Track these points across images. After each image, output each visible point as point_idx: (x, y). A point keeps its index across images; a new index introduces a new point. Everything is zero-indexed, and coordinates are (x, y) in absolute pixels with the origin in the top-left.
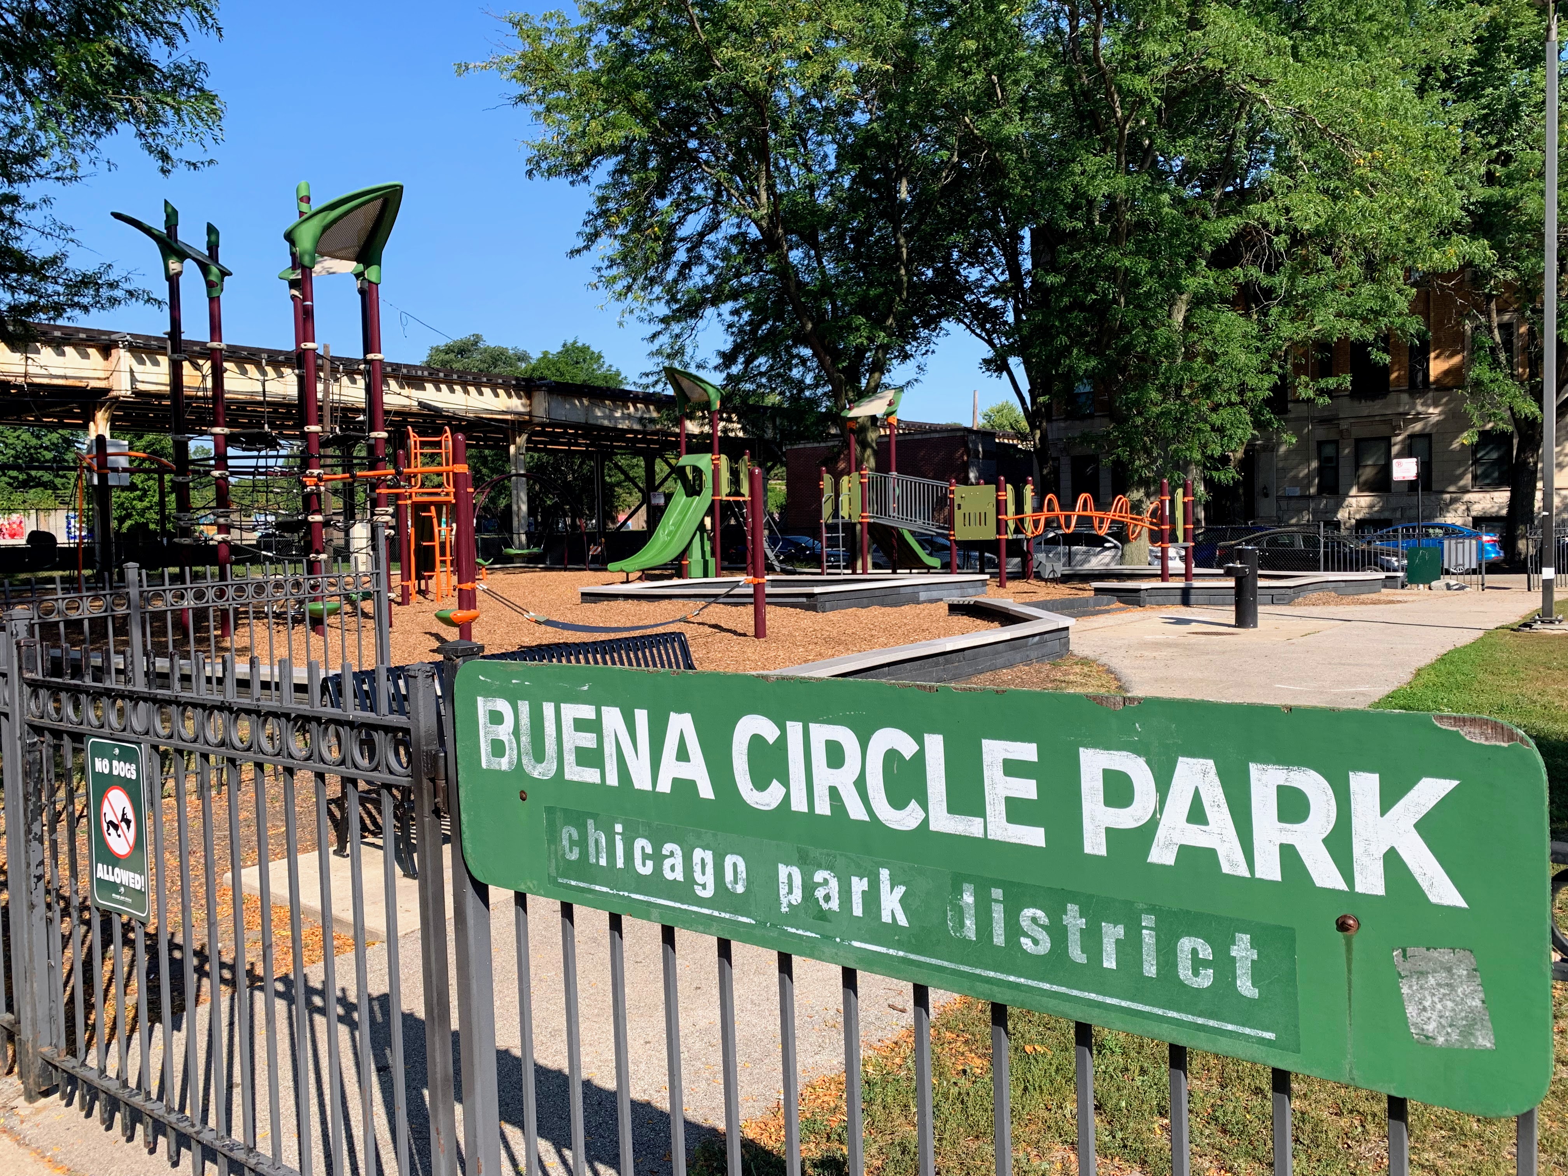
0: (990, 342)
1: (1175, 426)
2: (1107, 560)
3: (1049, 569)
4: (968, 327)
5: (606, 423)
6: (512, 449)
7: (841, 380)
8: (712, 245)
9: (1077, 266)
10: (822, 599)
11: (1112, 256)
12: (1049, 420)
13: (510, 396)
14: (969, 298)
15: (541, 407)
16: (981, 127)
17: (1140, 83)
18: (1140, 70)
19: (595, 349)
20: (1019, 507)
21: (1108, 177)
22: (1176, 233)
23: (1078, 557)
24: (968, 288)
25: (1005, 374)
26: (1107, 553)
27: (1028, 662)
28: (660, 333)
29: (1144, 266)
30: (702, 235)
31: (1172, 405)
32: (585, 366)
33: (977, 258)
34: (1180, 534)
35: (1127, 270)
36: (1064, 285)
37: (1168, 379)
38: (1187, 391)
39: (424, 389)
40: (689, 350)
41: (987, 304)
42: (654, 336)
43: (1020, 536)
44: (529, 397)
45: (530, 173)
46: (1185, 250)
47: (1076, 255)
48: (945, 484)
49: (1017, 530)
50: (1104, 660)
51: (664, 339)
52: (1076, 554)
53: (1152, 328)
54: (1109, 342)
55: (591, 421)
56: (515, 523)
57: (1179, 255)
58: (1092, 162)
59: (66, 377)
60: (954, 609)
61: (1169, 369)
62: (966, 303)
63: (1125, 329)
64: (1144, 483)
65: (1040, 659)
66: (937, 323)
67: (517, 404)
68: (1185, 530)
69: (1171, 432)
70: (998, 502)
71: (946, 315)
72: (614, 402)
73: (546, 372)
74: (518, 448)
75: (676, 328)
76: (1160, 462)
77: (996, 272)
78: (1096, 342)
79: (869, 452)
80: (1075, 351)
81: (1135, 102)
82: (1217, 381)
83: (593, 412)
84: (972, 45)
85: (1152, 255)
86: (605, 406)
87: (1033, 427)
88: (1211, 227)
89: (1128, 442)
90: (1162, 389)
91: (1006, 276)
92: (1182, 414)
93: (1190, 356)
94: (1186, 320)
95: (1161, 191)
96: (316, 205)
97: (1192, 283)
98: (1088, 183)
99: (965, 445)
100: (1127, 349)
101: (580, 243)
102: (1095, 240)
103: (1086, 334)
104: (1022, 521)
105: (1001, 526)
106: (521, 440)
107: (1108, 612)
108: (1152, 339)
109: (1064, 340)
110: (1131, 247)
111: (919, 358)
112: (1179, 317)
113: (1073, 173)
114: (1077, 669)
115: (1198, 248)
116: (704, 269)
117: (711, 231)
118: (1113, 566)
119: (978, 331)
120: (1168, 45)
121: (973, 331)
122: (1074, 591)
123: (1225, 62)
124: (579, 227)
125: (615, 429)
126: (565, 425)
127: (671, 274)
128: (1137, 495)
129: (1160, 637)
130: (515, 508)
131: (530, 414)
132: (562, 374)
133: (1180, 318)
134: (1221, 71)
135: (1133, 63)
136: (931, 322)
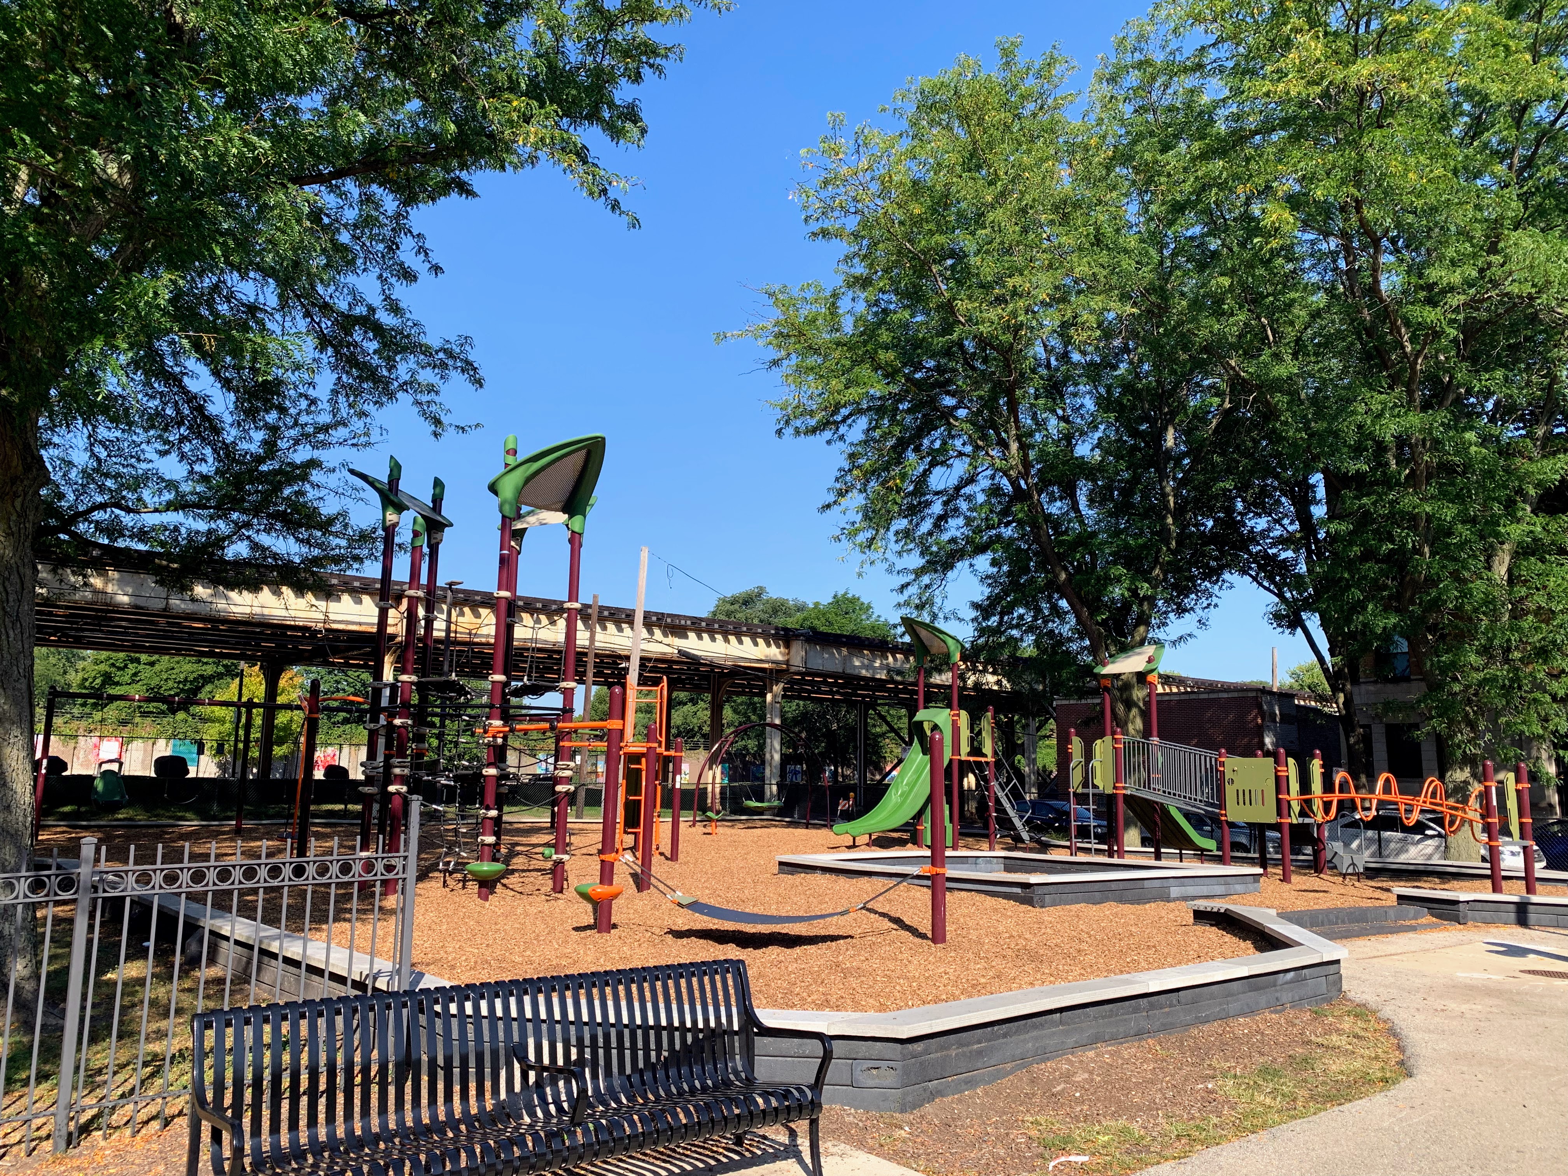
0: (1280, 595)
1: (1504, 696)
2: (1429, 850)
3: (1347, 862)
4: (1255, 579)
5: (864, 672)
6: (769, 697)
7: (1100, 633)
8: (969, 498)
9: (1367, 513)
10: (1040, 891)
11: (1409, 501)
12: (1355, 681)
13: (768, 645)
14: (1255, 549)
15: (798, 656)
16: (1248, 370)
17: (1431, 315)
18: (1432, 302)
19: (865, 600)
20: (1305, 786)
21: (1398, 416)
22: (1490, 474)
23: (1392, 845)
24: (1253, 537)
25: (1299, 630)
26: (1429, 842)
27: (1278, 1007)
28: (908, 584)
29: (1449, 512)
30: (958, 489)
31: (1500, 671)
32: (854, 616)
33: (1264, 508)
34: (1515, 828)
35: (1429, 518)
36: (1350, 533)
37: (1490, 640)
38: (1517, 655)
39: (687, 637)
40: (938, 600)
41: (1275, 555)
42: (903, 587)
43: (1307, 821)
44: (787, 646)
45: (779, 432)
46: (1503, 493)
47: (1365, 500)
48: (1214, 754)
49: (1302, 814)
50: (1387, 1012)
51: (913, 590)
52: (1388, 841)
53: (1465, 581)
54: (1413, 595)
55: (848, 671)
56: (768, 772)
57: (1494, 499)
58: (1377, 401)
59: (360, 624)
60: (1200, 916)
61: (1491, 628)
62: (1250, 553)
63: (1432, 581)
64: (1470, 761)
65: (1296, 1004)
66: (1219, 575)
67: (774, 652)
68: (1521, 825)
69: (1500, 703)
70: (1277, 778)
71: (1228, 566)
72: (872, 652)
73: (816, 622)
74: (774, 696)
75: (926, 579)
76: (1488, 736)
77: (1286, 522)
78: (1398, 596)
79: (1134, 711)
80: (1370, 607)
81: (1427, 335)
82: (1554, 642)
83: (851, 662)
84: (1226, 281)
85: (1459, 498)
86: (863, 656)
87: (1335, 689)
88: (1533, 468)
89: (1445, 710)
90: (1485, 651)
91: (1296, 526)
92: (1512, 680)
93: (1517, 614)
94: (1510, 571)
95: (1464, 430)
96: (521, 457)
97: (1515, 531)
98: (1373, 423)
99: (1259, 706)
100: (1436, 605)
101: (831, 498)
102: (1389, 482)
103: (1385, 587)
104: (1309, 802)
105: (1282, 807)
106: (778, 688)
107: (1413, 929)
108: (1466, 594)
109: (1358, 594)
110: (1433, 490)
111: (1199, 611)
112: (1501, 569)
113: (1354, 413)
114: (1347, 1024)
115: (1520, 491)
116: (961, 521)
117: (966, 484)
118: (1436, 860)
119: (1266, 584)
120: (1458, 271)
121: (1260, 584)
122: (1378, 894)
123: (1533, 286)
124: (831, 483)
125: (873, 679)
126: (825, 675)
127: (926, 526)
128: (1460, 775)
129: (1478, 976)
130: (768, 756)
131: (787, 662)
132: (831, 624)
133: (1503, 570)
134: (1531, 297)
135: (1422, 294)
136: (1213, 574)
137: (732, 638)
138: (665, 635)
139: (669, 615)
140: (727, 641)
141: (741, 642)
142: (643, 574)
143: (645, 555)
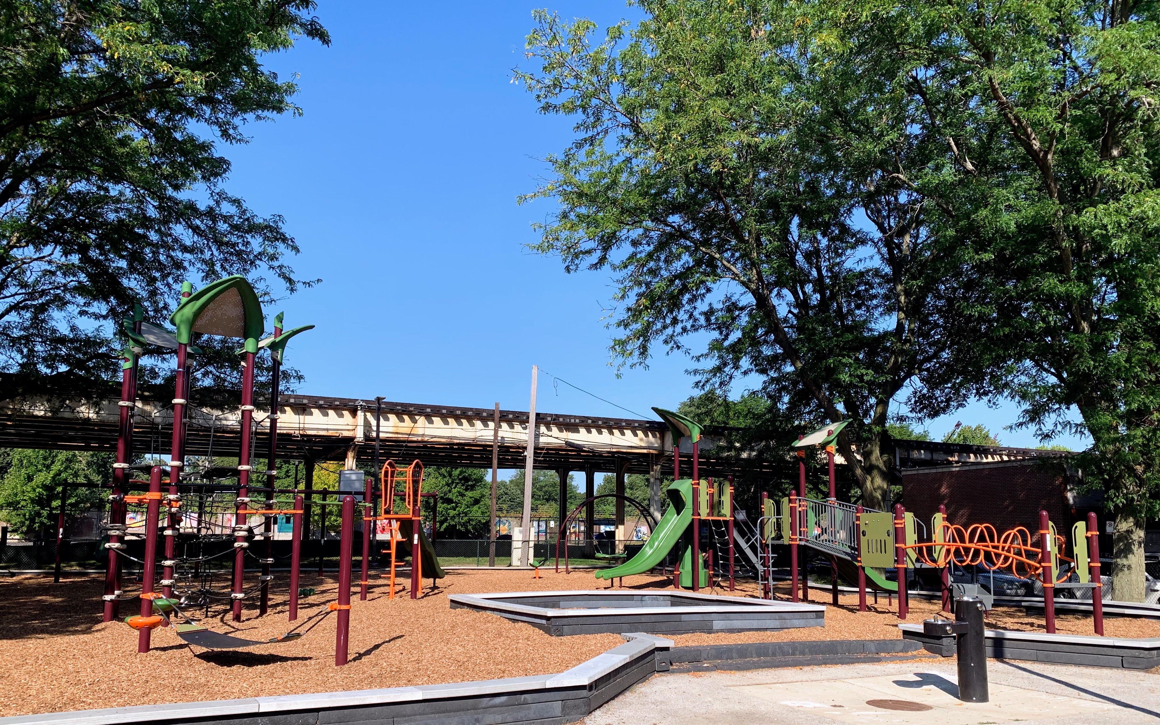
6: (651, 475)
13: (646, 435)
15: (669, 444)
34: (1082, 572)
39: (578, 432)
44: (661, 436)
59: (327, 430)
67: (651, 441)
68: (1091, 568)
70: (896, 530)
74: (655, 474)
99: (1064, 471)
105: (899, 555)
106: (657, 468)
131: (663, 448)
137: (616, 432)
138: (561, 431)
139: (562, 416)
140: (611, 433)
141: (623, 434)
142: (534, 386)
143: (535, 371)
